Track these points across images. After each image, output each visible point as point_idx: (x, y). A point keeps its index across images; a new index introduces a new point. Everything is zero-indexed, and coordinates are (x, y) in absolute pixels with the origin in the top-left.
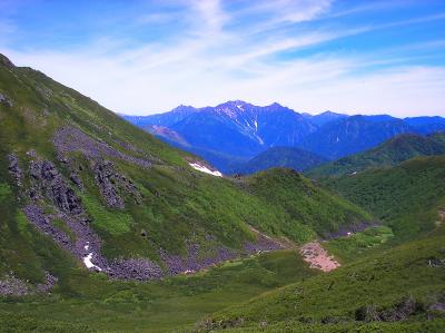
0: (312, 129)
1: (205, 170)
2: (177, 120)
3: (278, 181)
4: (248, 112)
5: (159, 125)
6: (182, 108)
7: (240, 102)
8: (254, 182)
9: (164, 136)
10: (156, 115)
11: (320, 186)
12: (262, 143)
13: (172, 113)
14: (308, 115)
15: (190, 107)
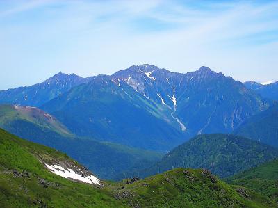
0: (262, 107)
1: (71, 174)
2: (52, 96)
3: (182, 191)
4: (162, 82)
5: (23, 105)
6: (61, 77)
7: (150, 68)
8: (145, 192)
9: (30, 120)
10: (21, 89)
11: (253, 197)
12: (184, 128)
13: (44, 85)
14: (256, 85)
15: (73, 76)
